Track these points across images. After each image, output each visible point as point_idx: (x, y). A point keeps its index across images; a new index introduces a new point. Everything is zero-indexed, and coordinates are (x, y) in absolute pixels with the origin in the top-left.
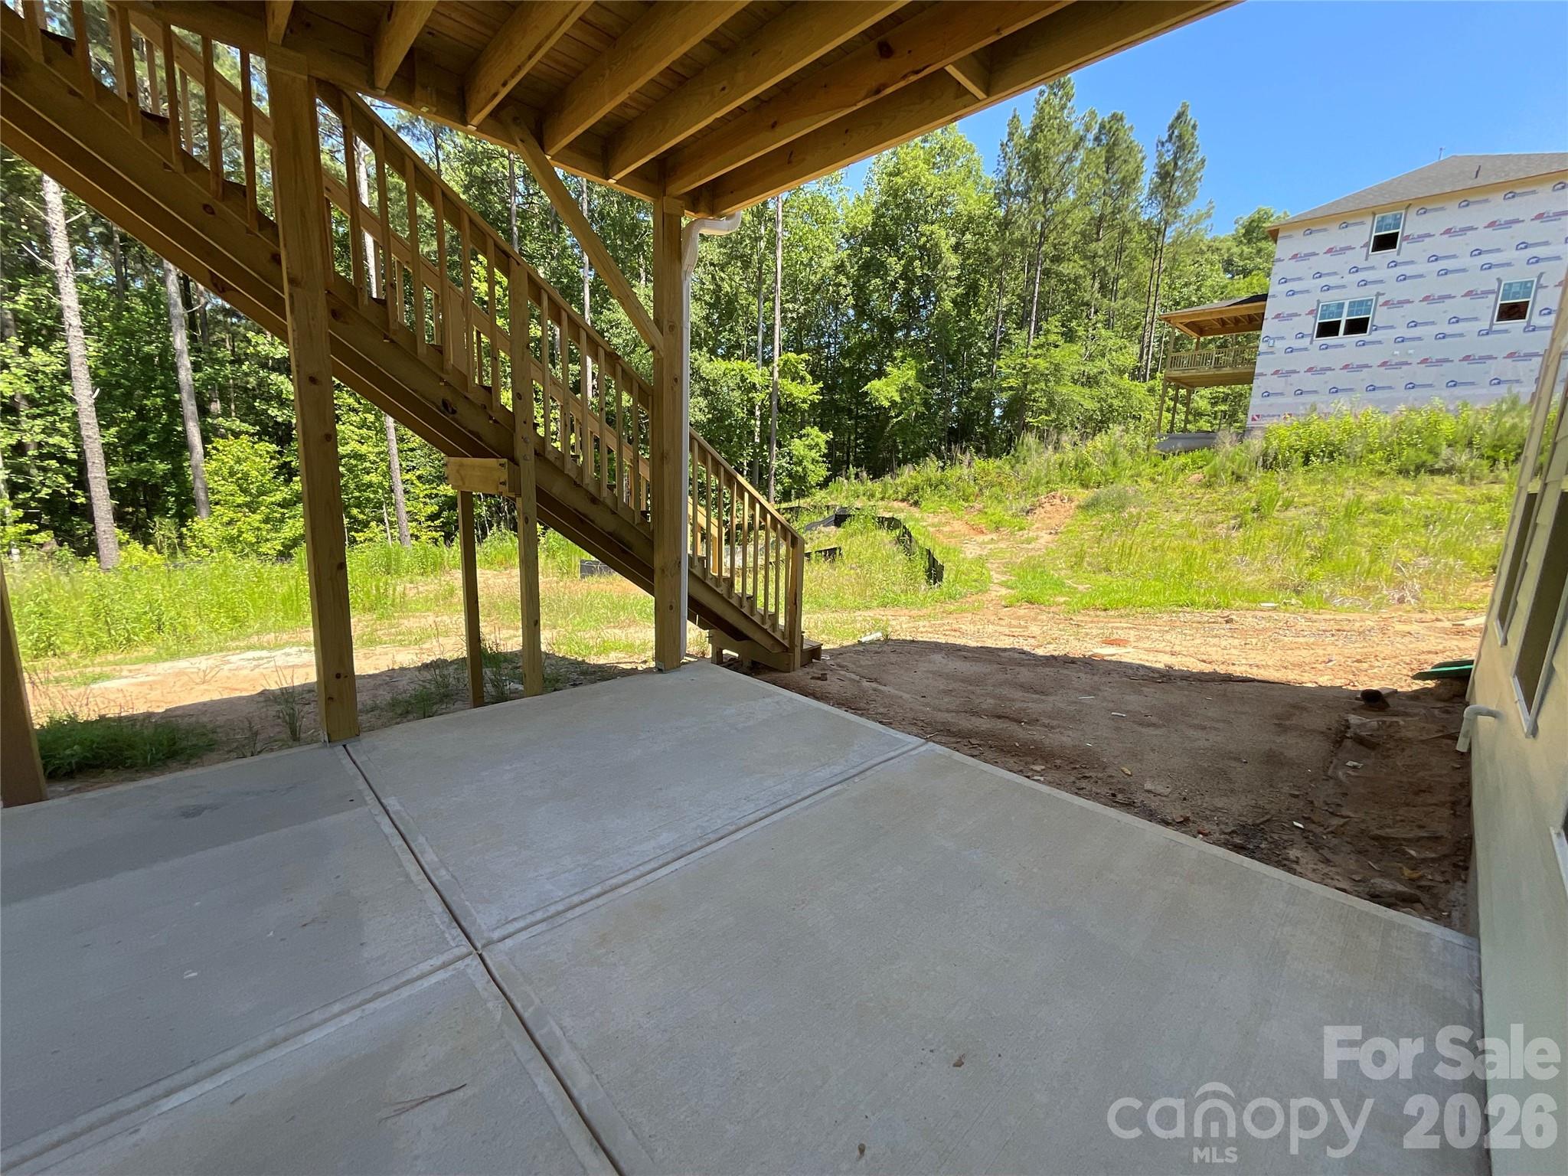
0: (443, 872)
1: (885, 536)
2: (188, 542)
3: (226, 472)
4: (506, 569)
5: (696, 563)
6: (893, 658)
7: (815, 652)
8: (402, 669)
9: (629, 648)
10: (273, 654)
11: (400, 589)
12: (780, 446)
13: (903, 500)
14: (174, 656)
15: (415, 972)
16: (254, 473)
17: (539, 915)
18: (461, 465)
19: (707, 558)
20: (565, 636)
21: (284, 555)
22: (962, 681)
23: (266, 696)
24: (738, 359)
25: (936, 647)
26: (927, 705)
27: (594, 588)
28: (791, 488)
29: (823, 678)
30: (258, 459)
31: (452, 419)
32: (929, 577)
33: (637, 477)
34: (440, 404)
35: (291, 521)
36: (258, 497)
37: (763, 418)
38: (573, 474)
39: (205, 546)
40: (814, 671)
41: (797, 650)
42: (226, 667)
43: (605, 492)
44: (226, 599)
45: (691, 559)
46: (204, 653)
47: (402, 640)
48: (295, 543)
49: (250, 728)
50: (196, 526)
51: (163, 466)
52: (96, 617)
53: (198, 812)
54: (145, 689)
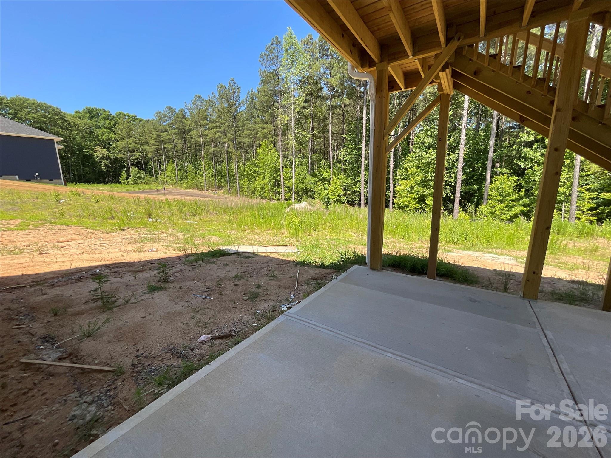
0: (572, 377)
2: (478, 213)
3: (496, 188)
10: (500, 257)
14: (468, 249)
16: (507, 188)
21: (511, 220)
23: (496, 272)
30: (509, 183)
35: (516, 207)
36: (505, 197)
39: (482, 214)
42: (483, 257)
44: (487, 234)
46: (477, 251)
47: (561, 266)
48: (516, 216)
49: (489, 281)
50: (481, 207)
51: (476, 187)
52: (450, 233)
53: (474, 301)
54: (459, 258)
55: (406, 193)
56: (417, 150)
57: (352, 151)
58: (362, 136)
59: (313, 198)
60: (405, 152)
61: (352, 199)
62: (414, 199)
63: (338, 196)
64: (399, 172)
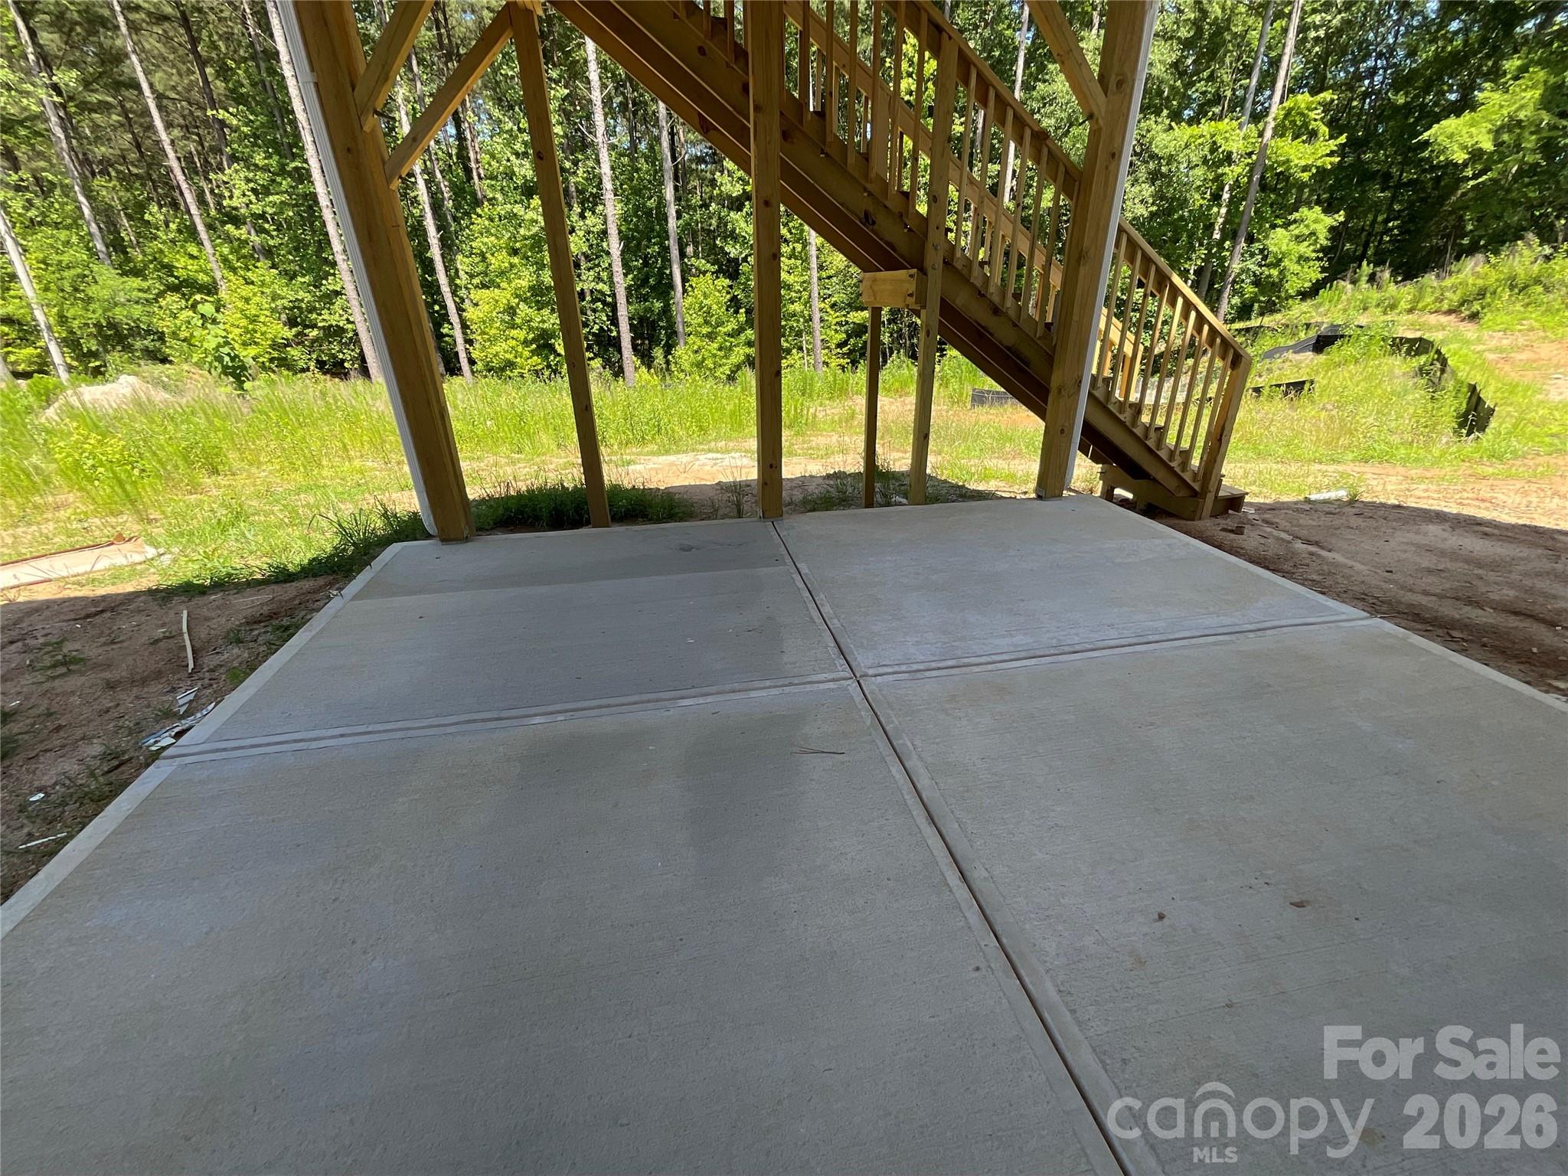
0: (835, 621)
1: (1401, 366)
2: (673, 367)
3: (696, 306)
4: (900, 397)
5: (1100, 383)
6: (1355, 521)
7: (1235, 502)
8: (811, 477)
9: (1011, 478)
10: (725, 456)
11: (812, 411)
12: (1251, 240)
13: (1450, 312)
14: (667, 452)
15: (814, 678)
16: (715, 307)
17: (904, 668)
18: (874, 280)
19: (1114, 379)
20: (949, 461)
21: (731, 378)
22: (1467, 561)
23: (721, 487)
24: (1211, 119)
25: (1439, 517)
26: (1389, 581)
27: (983, 418)
28: (1254, 300)
29: (1239, 531)
30: (717, 294)
31: (873, 231)
32: (1461, 425)
33: (1046, 286)
34: (862, 215)
35: (736, 349)
36: (716, 328)
37: (1233, 202)
38: (978, 283)
39: (682, 371)
40: (1230, 523)
41: (1210, 497)
42: (697, 463)
43: (1009, 302)
44: (697, 412)
45: (1094, 379)
46: (684, 452)
47: (811, 455)
48: (738, 367)
49: (713, 506)
50: (677, 354)
51: (658, 305)
52: (626, 420)
53: (689, 549)
54: (653, 473)
55: (498, 328)
56: (499, 196)
57: (273, 181)
58: (294, 123)
59: (165, 360)
60: (465, 199)
61: (334, 356)
62: (526, 343)
63: (271, 346)
64: (462, 263)
